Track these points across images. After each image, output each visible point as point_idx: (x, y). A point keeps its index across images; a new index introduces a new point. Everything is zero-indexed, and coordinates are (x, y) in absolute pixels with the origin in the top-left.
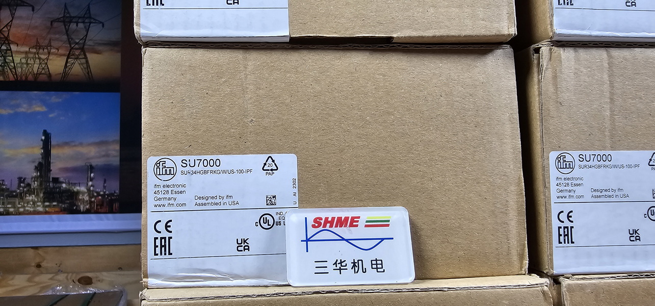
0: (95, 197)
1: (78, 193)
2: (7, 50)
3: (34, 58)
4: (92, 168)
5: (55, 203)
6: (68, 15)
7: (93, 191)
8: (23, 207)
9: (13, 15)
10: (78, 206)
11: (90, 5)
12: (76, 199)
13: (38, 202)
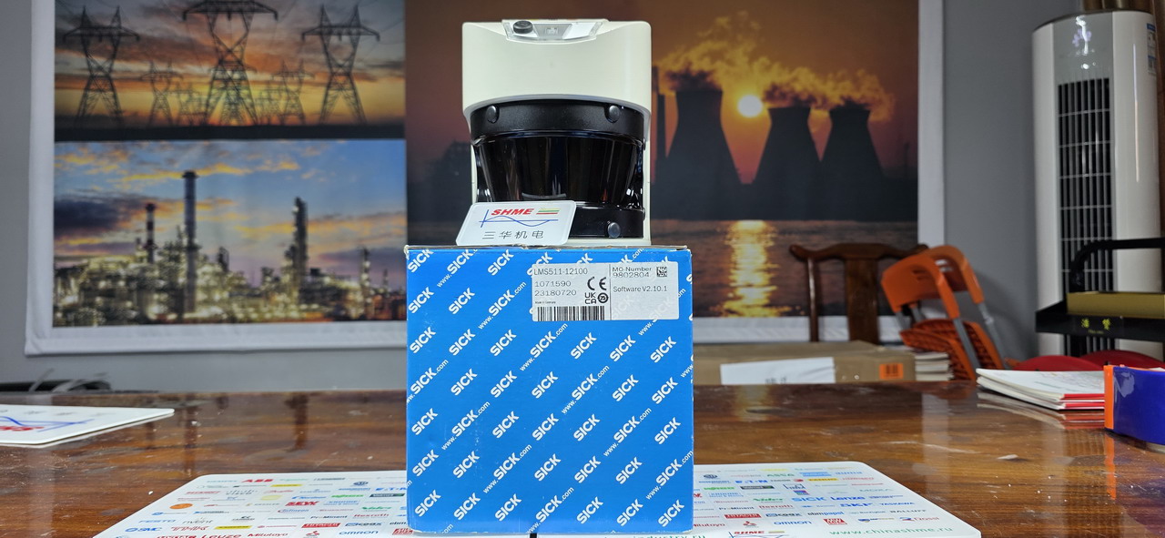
0: (373, 297)
1: (346, 291)
2: (241, 80)
3: (279, 91)
4: (366, 254)
5: (315, 306)
6: (325, 23)
7: (370, 288)
8: (270, 311)
9: (247, 26)
10: (347, 310)
11: (359, 8)
12: (346, 301)
13: (291, 303)
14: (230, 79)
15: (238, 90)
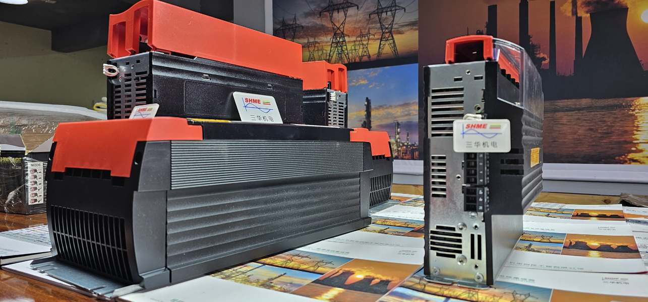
0: (401, 147)
2: (343, 41)
3: (359, 45)
4: (398, 124)
6: (380, 7)
7: (399, 142)
9: (345, 15)
14: (339, 42)
15: (342, 47)
